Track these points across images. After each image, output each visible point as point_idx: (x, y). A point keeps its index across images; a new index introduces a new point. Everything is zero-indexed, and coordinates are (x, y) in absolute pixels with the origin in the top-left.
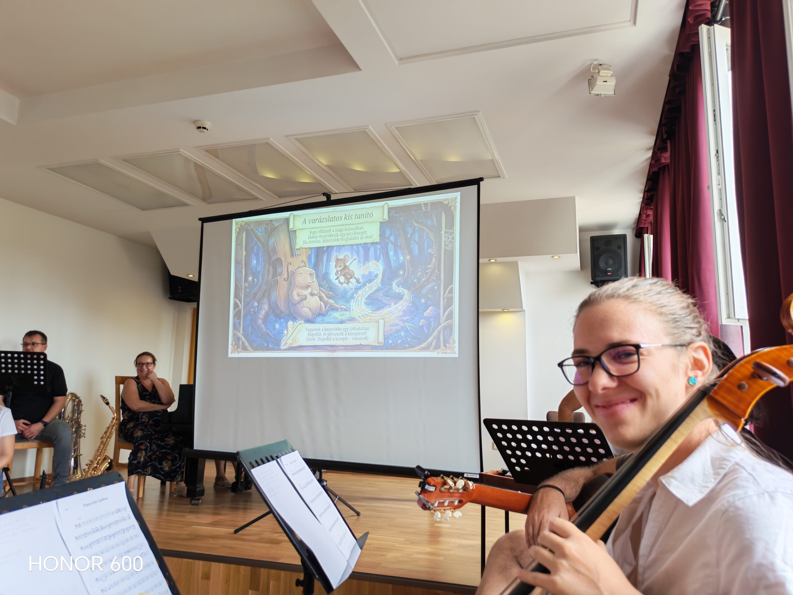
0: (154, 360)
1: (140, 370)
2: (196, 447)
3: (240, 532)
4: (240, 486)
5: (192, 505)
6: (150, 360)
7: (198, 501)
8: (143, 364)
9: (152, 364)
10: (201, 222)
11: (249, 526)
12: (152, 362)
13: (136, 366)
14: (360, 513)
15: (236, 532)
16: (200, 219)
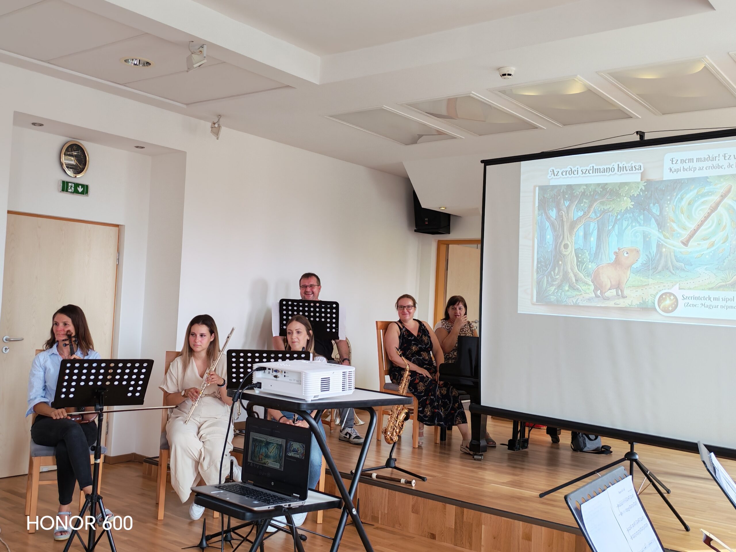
0: (415, 303)
1: (402, 314)
2: (483, 404)
3: (546, 497)
4: (518, 445)
5: (475, 460)
6: (410, 303)
7: (481, 457)
8: (405, 307)
9: (413, 307)
10: (483, 164)
11: (554, 492)
12: (413, 305)
13: (397, 309)
14: (670, 491)
15: (541, 496)
16: (482, 162)
